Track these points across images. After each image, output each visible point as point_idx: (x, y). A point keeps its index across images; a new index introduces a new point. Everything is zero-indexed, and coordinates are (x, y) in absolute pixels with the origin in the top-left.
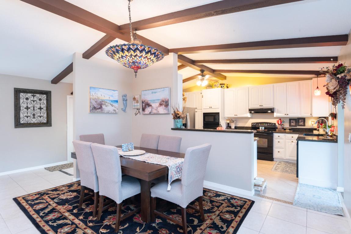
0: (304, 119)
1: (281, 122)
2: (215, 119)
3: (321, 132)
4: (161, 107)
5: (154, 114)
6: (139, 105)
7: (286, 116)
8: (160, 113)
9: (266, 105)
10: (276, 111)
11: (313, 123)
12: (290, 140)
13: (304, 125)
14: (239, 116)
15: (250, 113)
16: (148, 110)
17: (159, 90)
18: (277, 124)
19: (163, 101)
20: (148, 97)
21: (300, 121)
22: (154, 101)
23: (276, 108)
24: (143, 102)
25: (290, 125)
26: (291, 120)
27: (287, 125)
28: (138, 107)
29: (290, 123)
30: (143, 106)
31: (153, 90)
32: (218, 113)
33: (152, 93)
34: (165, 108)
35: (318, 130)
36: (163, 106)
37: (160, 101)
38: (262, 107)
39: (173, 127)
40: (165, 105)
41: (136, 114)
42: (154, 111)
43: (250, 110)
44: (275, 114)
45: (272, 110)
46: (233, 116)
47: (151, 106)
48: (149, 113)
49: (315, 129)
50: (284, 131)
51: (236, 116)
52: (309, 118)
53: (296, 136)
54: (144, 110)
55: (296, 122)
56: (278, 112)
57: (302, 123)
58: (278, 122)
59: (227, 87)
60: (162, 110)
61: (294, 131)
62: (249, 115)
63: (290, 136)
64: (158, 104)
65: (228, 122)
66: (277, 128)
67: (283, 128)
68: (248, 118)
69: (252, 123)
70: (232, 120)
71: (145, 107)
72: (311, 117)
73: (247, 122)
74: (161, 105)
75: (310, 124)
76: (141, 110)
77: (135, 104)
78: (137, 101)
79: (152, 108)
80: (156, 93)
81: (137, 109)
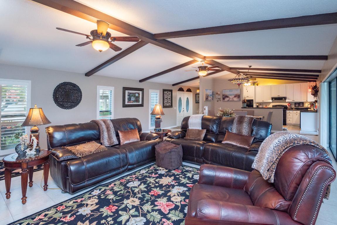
0: (303, 103)
1: (290, 105)
2: (250, 103)
3: (312, 109)
4: (236, 98)
5: (231, 101)
6: (221, 97)
7: (293, 101)
9: (282, 95)
10: (287, 98)
11: (308, 105)
12: (296, 114)
13: (303, 106)
14: (265, 101)
15: (272, 100)
16: (227, 99)
17: (234, 90)
18: (288, 106)
19: (237, 95)
20: (227, 93)
21: (301, 104)
22: (231, 95)
23: (288, 96)
24: (223, 95)
25: (295, 106)
26: (296, 103)
27: (293, 106)
28: (220, 98)
29: (295, 105)
30: (223, 97)
31: (231, 90)
32: (253, 100)
33: (230, 91)
35: (311, 109)
36: (237, 98)
37: (235, 95)
38: (279, 97)
39: (242, 107)
41: (218, 101)
42: (231, 100)
43: (272, 98)
44: (287, 101)
45: (285, 98)
46: (261, 101)
47: (229, 97)
48: (227, 100)
49: (309, 108)
50: (292, 109)
51: (263, 102)
52: (306, 102)
53: (299, 112)
54: (224, 99)
55: (298, 105)
56: (289, 99)
57: (301, 105)
58: (288, 105)
59: (257, 85)
60: (236, 99)
61: (297, 109)
62: (271, 101)
63: (295, 112)
64: (233, 97)
65: (257, 105)
66: (288, 108)
67: (291, 108)
68: (270, 103)
69: (273, 105)
70: (260, 104)
71: (225, 98)
72: (307, 102)
73: (269, 105)
74: (235, 97)
75: (307, 105)
76: (222, 99)
77: (218, 96)
78: (219, 95)
79: (230, 98)
80: (232, 91)
81: (219, 99)
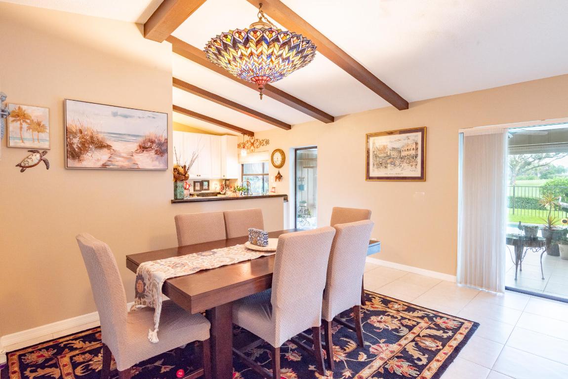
4: (145, 154)
5: (122, 169)
6: (50, 140)
8: (141, 166)
16: (93, 158)
17: (139, 113)
19: (152, 142)
20: (97, 124)
22: (120, 137)
24: (68, 133)
28: (45, 145)
30: (67, 144)
33: (115, 115)
34: (157, 158)
36: (152, 153)
37: (141, 140)
40: (156, 150)
41: (23, 168)
42: (120, 162)
47: (108, 147)
48: (98, 164)
54: (73, 154)
60: (146, 160)
64: (134, 147)
74: (143, 148)
76: (56, 156)
77: (27, 135)
78: (38, 126)
79: (114, 153)
80: (126, 117)
81: (34, 151)
